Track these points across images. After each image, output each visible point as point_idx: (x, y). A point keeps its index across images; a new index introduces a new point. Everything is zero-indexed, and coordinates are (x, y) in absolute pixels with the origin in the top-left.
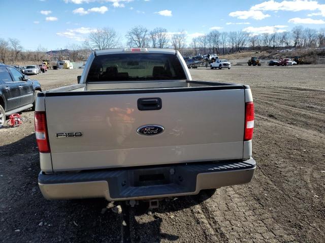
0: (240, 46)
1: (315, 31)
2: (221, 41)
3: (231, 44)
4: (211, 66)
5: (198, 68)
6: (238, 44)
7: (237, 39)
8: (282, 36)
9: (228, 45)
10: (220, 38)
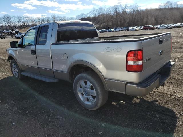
0: (26, 24)
1: (61, 17)
2: (13, 21)
3: (20, 23)
4: (16, 36)
5: (5, 38)
6: (24, 23)
7: (23, 20)
8: (47, 20)
9: (18, 24)
10: (11, 19)
